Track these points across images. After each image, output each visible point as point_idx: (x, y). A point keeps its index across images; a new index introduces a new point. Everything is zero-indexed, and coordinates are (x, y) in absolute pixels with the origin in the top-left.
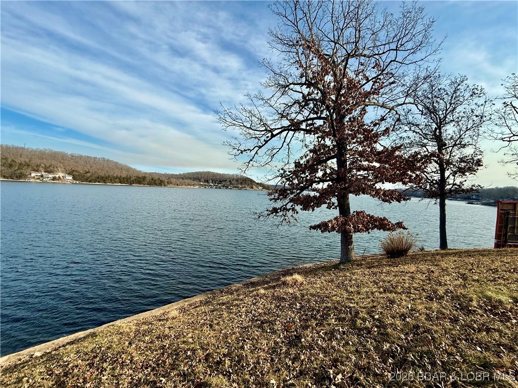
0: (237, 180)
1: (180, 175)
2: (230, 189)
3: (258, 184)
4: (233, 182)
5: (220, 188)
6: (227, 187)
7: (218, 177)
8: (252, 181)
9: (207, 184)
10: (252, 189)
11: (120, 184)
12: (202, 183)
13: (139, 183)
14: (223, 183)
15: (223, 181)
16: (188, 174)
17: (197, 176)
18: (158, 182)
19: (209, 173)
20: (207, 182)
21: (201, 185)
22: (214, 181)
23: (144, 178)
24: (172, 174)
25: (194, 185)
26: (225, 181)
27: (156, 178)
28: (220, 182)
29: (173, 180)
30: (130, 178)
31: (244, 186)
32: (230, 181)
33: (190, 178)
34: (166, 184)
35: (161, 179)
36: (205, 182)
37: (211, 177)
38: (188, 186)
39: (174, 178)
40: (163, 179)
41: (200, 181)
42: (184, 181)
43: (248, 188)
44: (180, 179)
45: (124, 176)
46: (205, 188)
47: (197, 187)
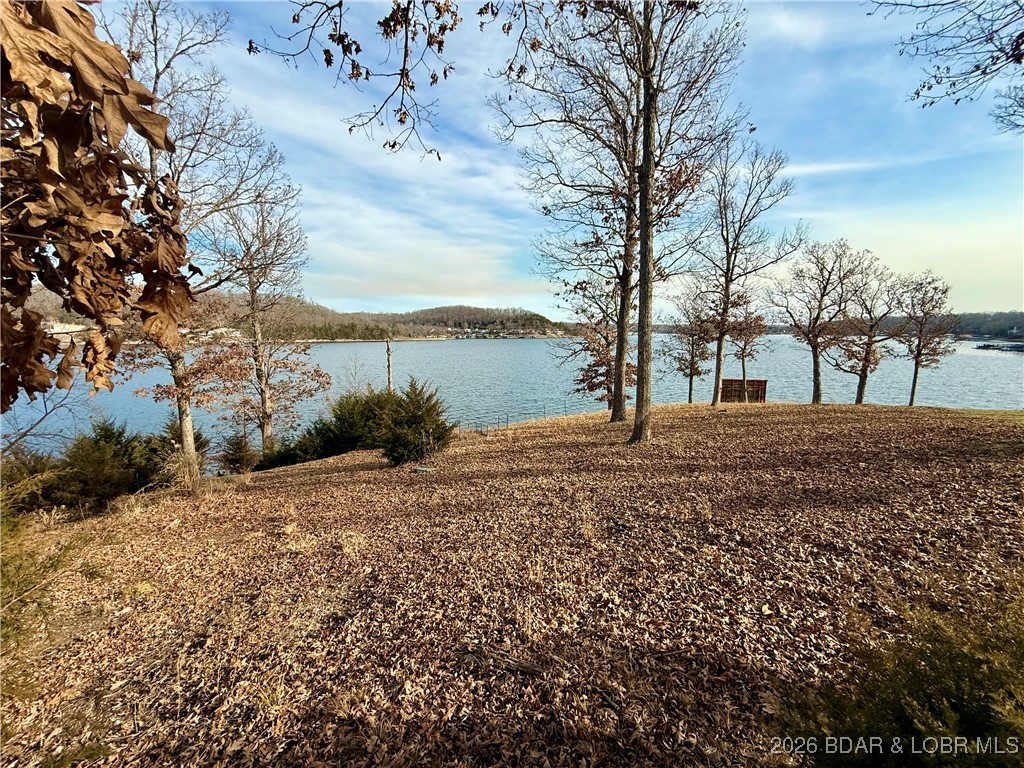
0: (515, 321)
1: (408, 315)
2: (504, 338)
3: (555, 324)
4: (508, 324)
5: (485, 337)
6: (497, 335)
7: (479, 316)
8: (543, 320)
9: (459, 330)
10: (544, 336)
11: (315, 340)
12: (450, 329)
13: (347, 336)
14: (490, 327)
15: (489, 323)
16: (422, 312)
17: (439, 316)
18: (376, 332)
19: (460, 309)
20: (459, 325)
21: (448, 332)
22: (471, 324)
23: (353, 327)
24: (394, 315)
25: (438, 334)
26: (493, 323)
27: (372, 325)
28: (484, 325)
29: (401, 327)
30: (330, 328)
31: (528, 331)
32: (502, 323)
33: (428, 321)
34: (390, 334)
35: (380, 327)
36: (455, 326)
37: (466, 317)
38: (430, 338)
39: (400, 322)
40: (384, 325)
41: (446, 325)
42: (418, 327)
43: (537, 335)
44: (411, 324)
45: (319, 325)
46: (457, 338)
47: (443, 338)
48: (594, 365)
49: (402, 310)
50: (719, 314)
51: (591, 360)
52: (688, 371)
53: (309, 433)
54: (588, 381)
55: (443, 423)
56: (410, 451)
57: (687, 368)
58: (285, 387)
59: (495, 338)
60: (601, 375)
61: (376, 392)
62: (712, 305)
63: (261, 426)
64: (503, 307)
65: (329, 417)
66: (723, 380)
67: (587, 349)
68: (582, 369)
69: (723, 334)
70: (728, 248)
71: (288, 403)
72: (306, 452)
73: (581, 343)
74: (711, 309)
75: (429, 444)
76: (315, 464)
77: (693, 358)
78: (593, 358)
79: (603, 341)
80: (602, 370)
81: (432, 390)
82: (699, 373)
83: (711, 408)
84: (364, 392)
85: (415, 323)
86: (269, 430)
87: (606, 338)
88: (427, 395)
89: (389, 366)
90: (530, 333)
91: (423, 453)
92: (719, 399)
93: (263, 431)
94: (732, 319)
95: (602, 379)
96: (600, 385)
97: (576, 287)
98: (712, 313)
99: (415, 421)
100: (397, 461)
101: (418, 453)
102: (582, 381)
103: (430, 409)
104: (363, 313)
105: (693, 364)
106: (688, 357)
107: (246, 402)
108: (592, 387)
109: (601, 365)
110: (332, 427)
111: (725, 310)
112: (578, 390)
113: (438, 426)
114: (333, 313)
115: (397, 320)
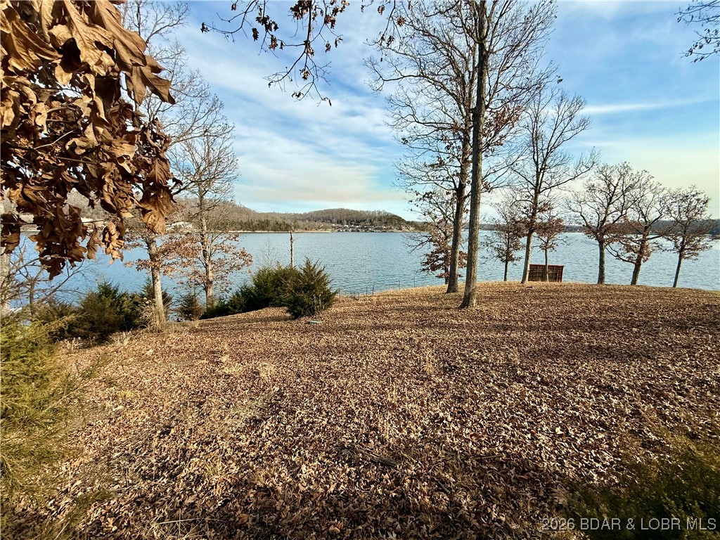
0: (380, 220)
1: (305, 214)
2: (371, 231)
3: (408, 223)
4: (375, 222)
5: (358, 231)
6: (366, 230)
7: (354, 216)
8: (400, 220)
9: (340, 225)
10: (400, 231)
11: (242, 231)
12: (334, 225)
13: (263, 229)
14: (362, 224)
15: (361, 221)
16: (315, 212)
17: (326, 215)
18: (283, 227)
19: (342, 210)
20: (340, 222)
21: (333, 227)
22: (350, 222)
23: (267, 222)
24: (295, 214)
25: (326, 228)
26: (364, 221)
27: (280, 221)
28: (358, 222)
29: (301, 223)
30: (252, 223)
31: (389, 227)
32: (370, 221)
33: (319, 219)
34: (293, 228)
35: (286, 223)
36: (338, 223)
37: (345, 217)
38: (319, 231)
39: (300, 220)
40: (288, 222)
41: (331, 222)
42: (312, 223)
43: (395, 230)
44: (307, 221)
45: (244, 221)
46: (339, 231)
47: (329, 231)
48: (436, 252)
49: (301, 211)
50: (529, 217)
51: (434, 248)
52: (504, 258)
53: (237, 294)
54: (431, 264)
55: (328, 290)
56: (305, 309)
57: (504, 255)
58: (221, 263)
59: (366, 231)
60: (440, 259)
61: (283, 268)
62: (524, 210)
63: (206, 289)
64: (372, 210)
65: (251, 284)
66: (531, 265)
67: (431, 241)
68: (427, 255)
69: (531, 232)
70: (537, 169)
71: (224, 273)
72: (235, 307)
73: (426, 237)
74: (523, 213)
75: (319, 304)
76: (241, 316)
77: (508, 248)
78: (435, 247)
79: (443, 235)
80: (441, 256)
81: (321, 267)
82: (513, 260)
83: (521, 285)
84: (275, 268)
85: (310, 220)
86: (211, 292)
87: (445, 233)
88: (318, 270)
89: (291, 250)
90: (391, 228)
91: (314, 311)
92: (527, 278)
93: (207, 293)
94: (538, 221)
95: (441, 262)
96: (439, 266)
97: (424, 196)
98: (523, 216)
99: (309, 288)
100: (296, 316)
101: (311, 311)
102: (427, 263)
103: (320, 280)
104: (274, 213)
105: (508, 253)
106: (505, 248)
107: (196, 273)
108: (434, 268)
109: (441, 252)
110: (253, 291)
111: (534, 214)
112: (424, 270)
113: (325, 292)
114: (254, 213)
115: (298, 218)
